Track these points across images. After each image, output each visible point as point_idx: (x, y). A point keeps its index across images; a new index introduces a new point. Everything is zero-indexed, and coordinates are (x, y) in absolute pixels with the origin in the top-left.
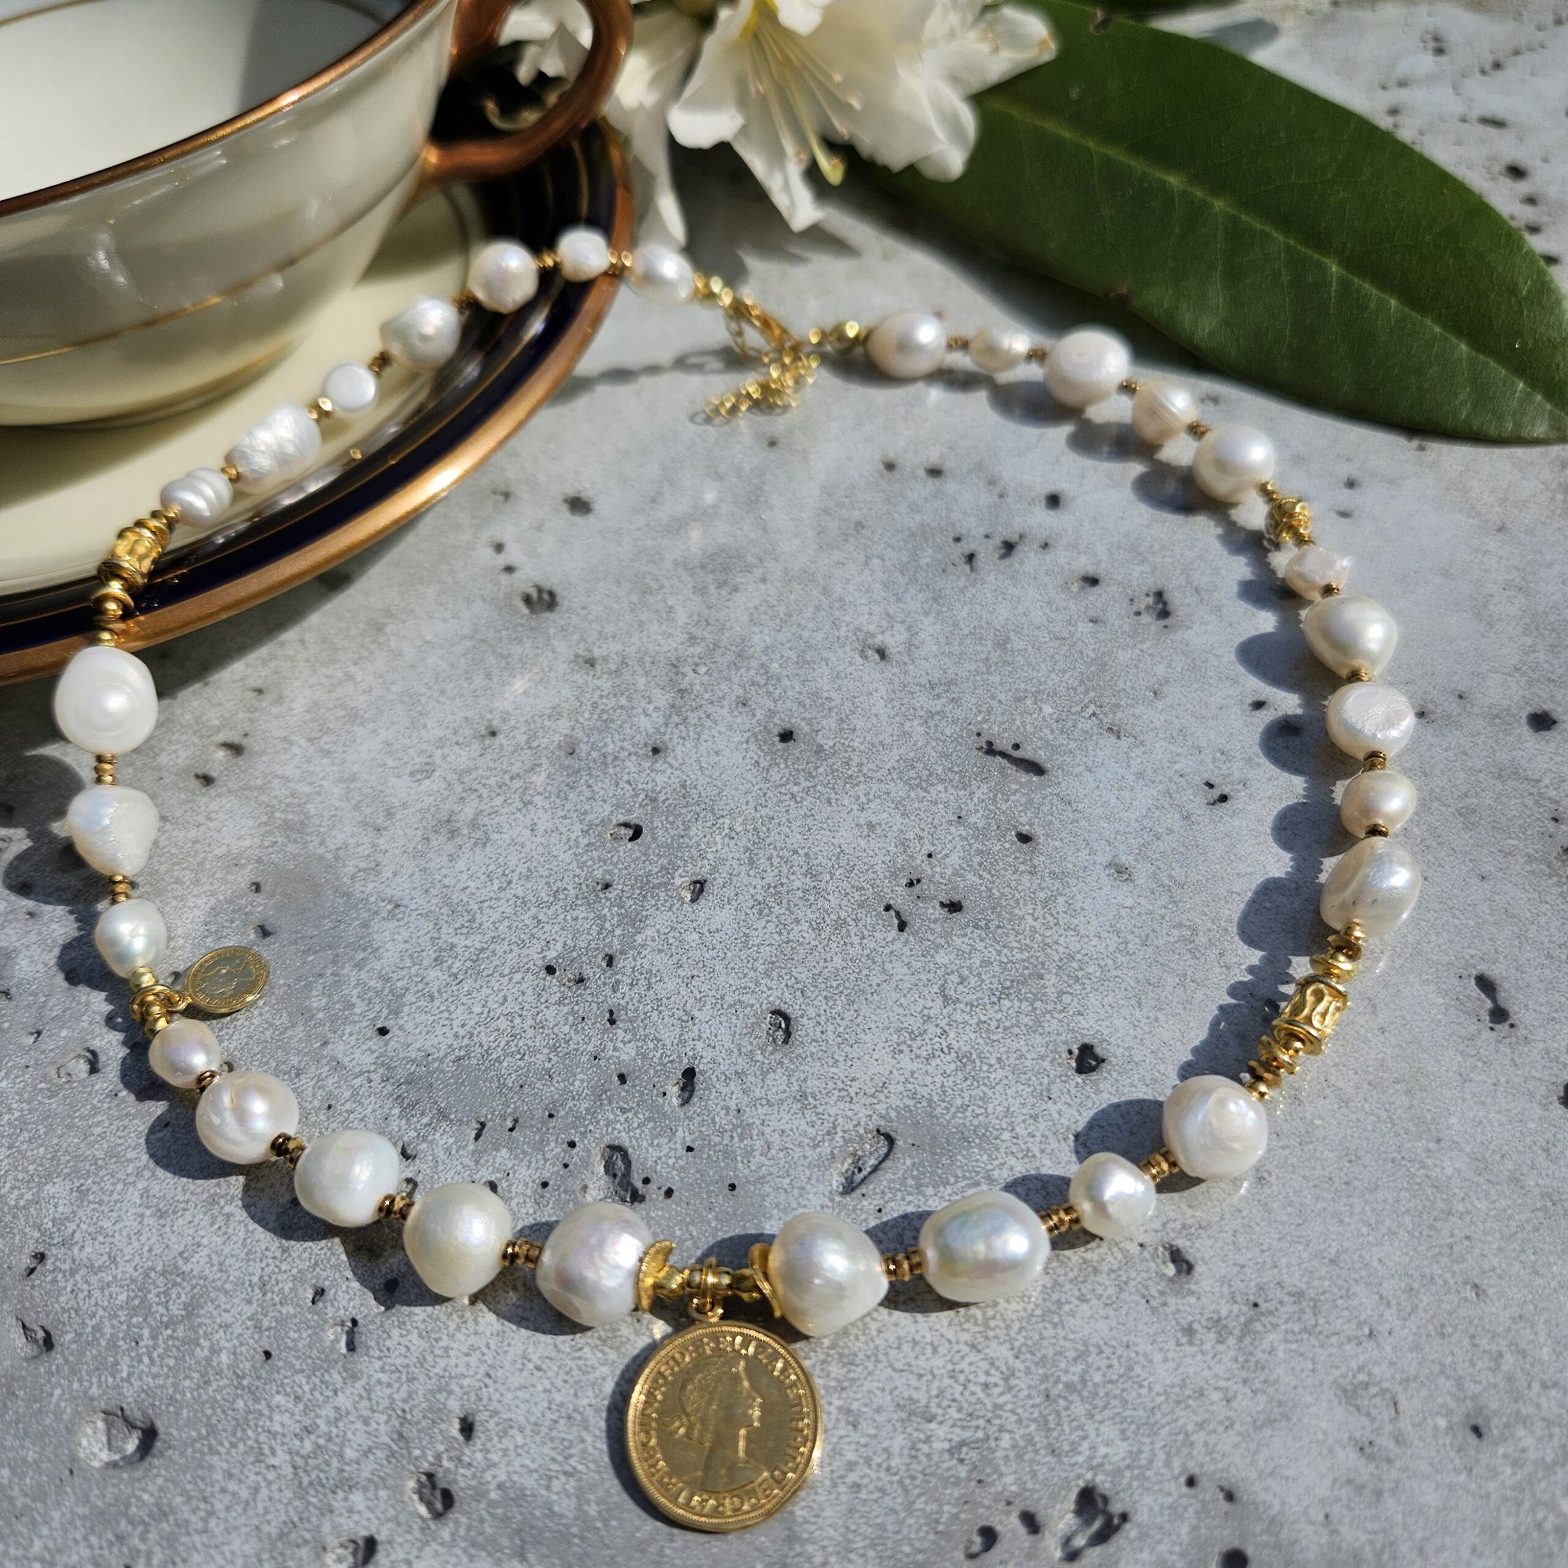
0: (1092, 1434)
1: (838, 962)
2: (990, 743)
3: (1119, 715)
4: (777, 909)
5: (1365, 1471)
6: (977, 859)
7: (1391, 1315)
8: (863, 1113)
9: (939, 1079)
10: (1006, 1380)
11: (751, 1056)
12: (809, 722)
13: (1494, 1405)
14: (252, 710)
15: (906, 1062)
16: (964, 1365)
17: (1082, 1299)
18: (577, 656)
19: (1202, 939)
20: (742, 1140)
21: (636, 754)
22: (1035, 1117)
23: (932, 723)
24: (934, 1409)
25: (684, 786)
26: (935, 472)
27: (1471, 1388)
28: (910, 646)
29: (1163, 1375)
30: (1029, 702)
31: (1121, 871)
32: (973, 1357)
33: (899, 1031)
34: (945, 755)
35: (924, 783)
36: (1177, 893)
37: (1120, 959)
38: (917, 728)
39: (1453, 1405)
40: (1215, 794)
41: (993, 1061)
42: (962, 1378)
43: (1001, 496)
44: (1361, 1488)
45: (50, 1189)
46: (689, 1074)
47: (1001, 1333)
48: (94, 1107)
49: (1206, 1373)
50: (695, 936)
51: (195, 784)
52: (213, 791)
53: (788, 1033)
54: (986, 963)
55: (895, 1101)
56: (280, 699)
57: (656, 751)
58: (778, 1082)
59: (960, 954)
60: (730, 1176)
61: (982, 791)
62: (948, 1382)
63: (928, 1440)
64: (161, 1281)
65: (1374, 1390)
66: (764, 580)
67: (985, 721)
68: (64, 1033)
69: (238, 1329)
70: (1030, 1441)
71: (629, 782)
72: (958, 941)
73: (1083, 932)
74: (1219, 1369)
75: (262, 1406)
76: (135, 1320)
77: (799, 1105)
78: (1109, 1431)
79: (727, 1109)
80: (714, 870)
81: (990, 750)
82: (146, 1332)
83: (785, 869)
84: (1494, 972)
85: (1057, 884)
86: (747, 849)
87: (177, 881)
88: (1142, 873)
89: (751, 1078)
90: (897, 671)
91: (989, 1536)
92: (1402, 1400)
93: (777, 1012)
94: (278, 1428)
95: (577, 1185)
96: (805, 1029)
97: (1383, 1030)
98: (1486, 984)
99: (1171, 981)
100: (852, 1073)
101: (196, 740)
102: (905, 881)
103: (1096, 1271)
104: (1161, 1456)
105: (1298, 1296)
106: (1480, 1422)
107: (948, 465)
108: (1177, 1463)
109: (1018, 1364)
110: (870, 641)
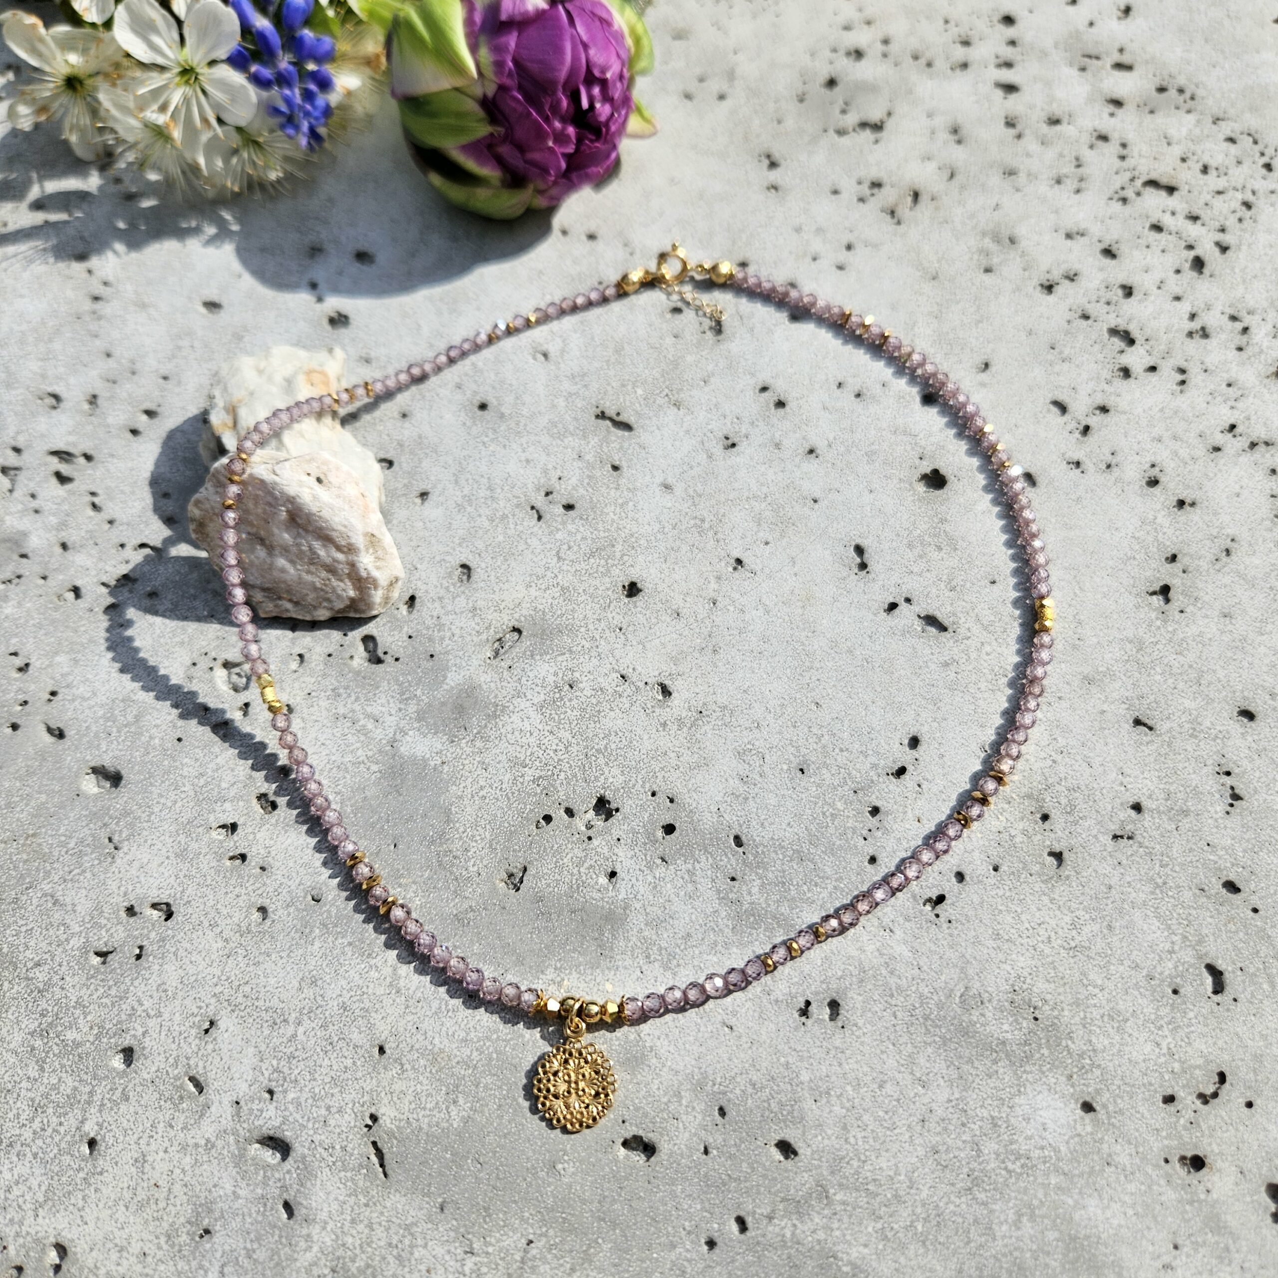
0: (607, 772)
1: (501, 538)
2: (603, 413)
3: (682, 395)
4: (469, 509)
5: (742, 789)
6: (586, 481)
7: (770, 718)
8: (506, 619)
9: (550, 601)
10: (566, 748)
11: (447, 588)
12: (497, 398)
13: (813, 759)
14: (162, 390)
15: (533, 592)
16: (546, 741)
17: (611, 710)
18: (361, 357)
19: (706, 525)
20: (439, 631)
21: (393, 418)
22: (599, 620)
23: (570, 400)
24: (527, 761)
25: (420, 437)
26: (592, 237)
27: (804, 751)
28: (563, 351)
29: (647, 745)
30: (629, 387)
31: (667, 487)
32: (550, 737)
33: (531, 575)
34: (576, 419)
35: (561, 436)
36: (697, 500)
37: (659, 536)
38: (561, 402)
39: (792, 758)
40: (730, 442)
41: (581, 591)
42: (544, 747)
43: (631, 254)
44: (738, 797)
45: (58, 659)
46: (412, 599)
47: (567, 726)
48: (81, 617)
49: (670, 745)
50: (421, 524)
51: (129, 435)
52: (140, 439)
53: (469, 577)
54: (584, 538)
55: (524, 612)
56: (179, 383)
57: (404, 416)
58: (461, 602)
59: (570, 533)
60: (431, 651)
61: (594, 441)
62: (536, 749)
63: (523, 776)
64: (122, 704)
65: (754, 752)
66: (478, 309)
67: (602, 399)
68: (61, 577)
69: (164, 727)
70: (576, 776)
71: (388, 435)
72: (570, 527)
73: (640, 520)
74: (677, 743)
75: (178, 764)
76: (109, 724)
77: (470, 615)
78: (616, 771)
79: (432, 616)
80: (434, 487)
81: (602, 416)
82: (115, 730)
83: (475, 486)
84: (864, 543)
85: (630, 495)
86: (454, 475)
87: (123, 492)
88: (679, 489)
89: (446, 601)
90: (553, 367)
91: (548, 819)
92: (767, 757)
93: (464, 566)
94: (185, 773)
95: (348, 655)
96: (478, 574)
97: (796, 575)
98: (859, 550)
99: (685, 548)
100: (502, 597)
101: (130, 408)
102: (543, 494)
103: (620, 696)
104: (640, 782)
105: (725, 707)
106: (805, 767)
107: (600, 233)
108: (647, 786)
109: (574, 741)
110: (539, 349)
